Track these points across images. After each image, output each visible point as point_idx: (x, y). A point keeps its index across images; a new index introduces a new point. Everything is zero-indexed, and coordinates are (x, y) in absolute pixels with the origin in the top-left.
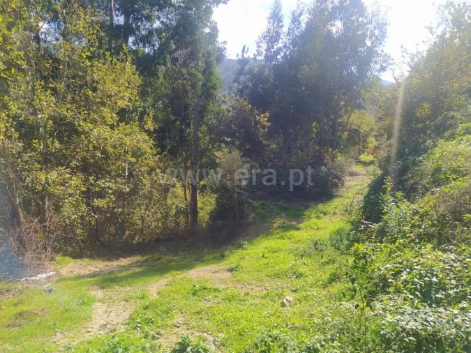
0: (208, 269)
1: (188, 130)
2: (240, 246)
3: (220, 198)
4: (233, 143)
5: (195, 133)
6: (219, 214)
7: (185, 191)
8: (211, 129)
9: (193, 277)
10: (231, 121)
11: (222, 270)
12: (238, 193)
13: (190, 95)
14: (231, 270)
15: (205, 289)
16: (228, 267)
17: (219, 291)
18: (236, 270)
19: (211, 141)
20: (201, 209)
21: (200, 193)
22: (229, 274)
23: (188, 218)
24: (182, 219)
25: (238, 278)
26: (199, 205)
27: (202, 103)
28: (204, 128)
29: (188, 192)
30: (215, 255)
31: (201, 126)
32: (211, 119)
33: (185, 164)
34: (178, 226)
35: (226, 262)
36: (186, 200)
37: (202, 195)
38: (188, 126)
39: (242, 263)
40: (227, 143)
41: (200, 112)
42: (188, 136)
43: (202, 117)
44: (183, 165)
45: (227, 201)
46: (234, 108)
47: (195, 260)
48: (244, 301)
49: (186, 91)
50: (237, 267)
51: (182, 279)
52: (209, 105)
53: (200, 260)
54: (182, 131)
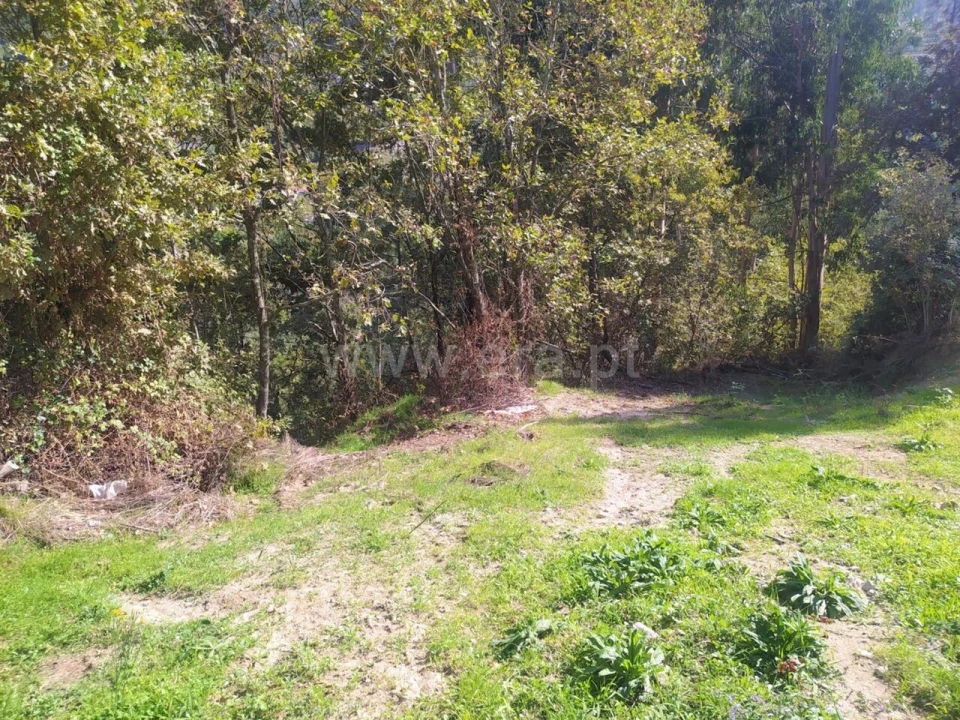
0: (847, 438)
1: (809, 122)
2: (932, 398)
3: (884, 282)
4: (928, 144)
5: (826, 128)
6: (877, 321)
7: (791, 266)
8: (869, 116)
9: (811, 451)
10: (931, 89)
11: (881, 444)
12: (935, 271)
13: (820, 35)
14: (904, 448)
15: (842, 478)
16: (899, 440)
17: (876, 488)
18: (920, 450)
19: (870, 146)
20: (828, 308)
21: (828, 270)
22: (902, 457)
23: (793, 328)
24: (780, 328)
25: (926, 467)
26: (824, 299)
27: (850, 53)
28: (852, 114)
29: (797, 267)
30: (864, 411)
31: (841, 110)
32: (870, 89)
33: (796, 204)
34: (771, 342)
35: (892, 429)
36: (793, 285)
37: (832, 277)
38: (810, 111)
39: (935, 436)
40: (913, 148)
41: (842, 77)
42: (806, 139)
43: (848, 88)
44: (789, 206)
45: (903, 289)
46: (941, 52)
47: (812, 416)
48: (942, 518)
49: (809, 28)
50: (922, 442)
51: (784, 451)
52: (868, 55)
53: (822, 418)
54: (793, 126)
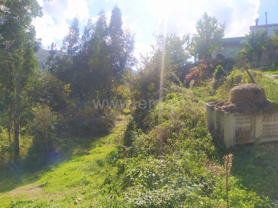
0: (25, 188)
1: (12, 93)
2: (49, 170)
3: (35, 139)
4: (45, 102)
5: (17, 95)
6: (35, 149)
7: (9, 135)
8: (29, 93)
9: (13, 196)
10: (44, 88)
11: (35, 187)
12: (48, 134)
13: (14, 70)
14: (41, 186)
15: (21, 202)
16: (40, 184)
17: (32, 202)
18: (46, 186)
19: (30, 101)
20: (22, 147)
21: (21, 136)
22: (41, 189)
23: (11, 153)
24: (7, 155)
25: (47, 191)
26: (20, 144)
27: (24, 76)
28: (24, 92)
29: (12, 136)
30: (31, 178)
31: (22, 91)
32: (30, 87)
33: (10, 117)
34: (3, 160)
35: (39, 181)
36: (10, 141)
37: (23, 137)
38: (13, 90)
39: (50, 181)
40: (41, 102)
41: (22, 82)
42: (12, 97)
43: (23, 85)
44: (8, 117)
45: (41, 140)
46: (46, 80)
47: (14, 183)
48: (49, 205)
49: (11, 68)
50: (46, 184)
51: (3, 198)
52: (28, 77)
53: (18, 183)
54: (7, 94)
